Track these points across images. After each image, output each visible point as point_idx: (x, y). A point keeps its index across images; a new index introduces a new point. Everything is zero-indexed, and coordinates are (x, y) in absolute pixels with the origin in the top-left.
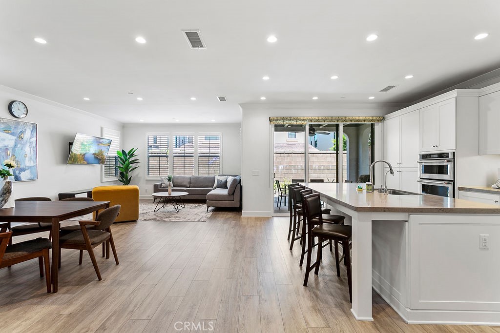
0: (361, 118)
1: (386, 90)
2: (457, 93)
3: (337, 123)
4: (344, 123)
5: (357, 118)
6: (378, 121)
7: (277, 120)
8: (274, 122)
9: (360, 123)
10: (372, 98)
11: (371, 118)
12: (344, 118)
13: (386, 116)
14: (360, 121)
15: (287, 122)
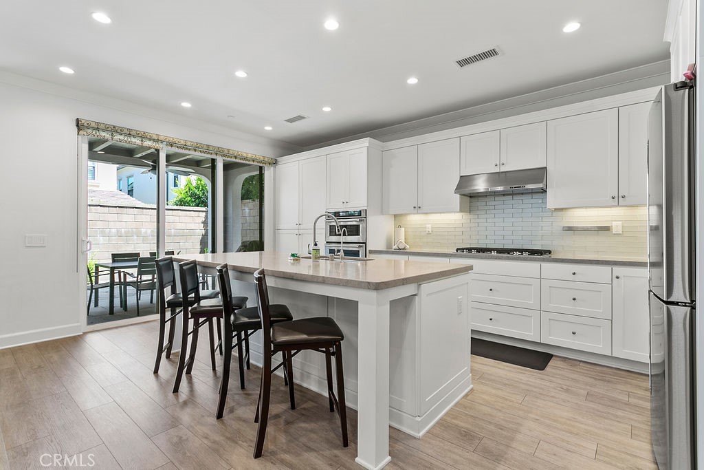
0: (249, 156)
1: (291, 121)
2: (369, 143)
3: (214, 157)
4: (226, 159)
5: (245, 155)
6: (270, 164)
7: (98, 129)
8: (89, 131)
9: (247, 162)
10: (268, 128)
11: (262, 159)
12: (226, 151)
13: (279, 159)
14: (247, 160)
15: (122, 137)
